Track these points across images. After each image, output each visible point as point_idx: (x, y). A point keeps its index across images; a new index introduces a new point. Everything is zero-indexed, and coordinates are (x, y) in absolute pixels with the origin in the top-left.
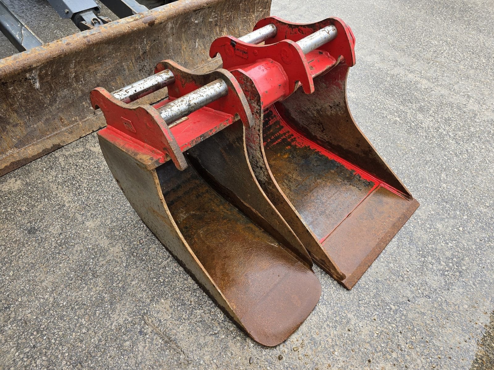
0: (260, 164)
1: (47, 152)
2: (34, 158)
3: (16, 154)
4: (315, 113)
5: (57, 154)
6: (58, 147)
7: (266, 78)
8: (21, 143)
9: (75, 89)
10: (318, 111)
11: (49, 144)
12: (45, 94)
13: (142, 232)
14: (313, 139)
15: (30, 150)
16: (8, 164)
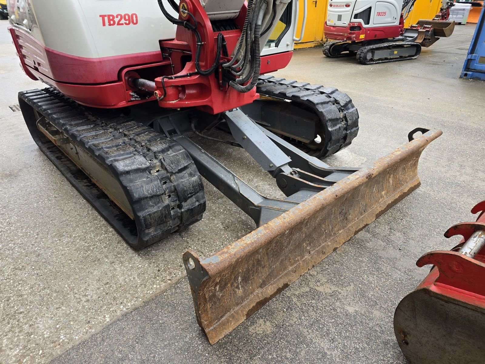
1: (279, 291)
2: (271, 298)
3: (259, 294)
5: (288, 293)
8: (265, 283)
11: (281, 284)
15: (270, 290)
16: (254, 304)
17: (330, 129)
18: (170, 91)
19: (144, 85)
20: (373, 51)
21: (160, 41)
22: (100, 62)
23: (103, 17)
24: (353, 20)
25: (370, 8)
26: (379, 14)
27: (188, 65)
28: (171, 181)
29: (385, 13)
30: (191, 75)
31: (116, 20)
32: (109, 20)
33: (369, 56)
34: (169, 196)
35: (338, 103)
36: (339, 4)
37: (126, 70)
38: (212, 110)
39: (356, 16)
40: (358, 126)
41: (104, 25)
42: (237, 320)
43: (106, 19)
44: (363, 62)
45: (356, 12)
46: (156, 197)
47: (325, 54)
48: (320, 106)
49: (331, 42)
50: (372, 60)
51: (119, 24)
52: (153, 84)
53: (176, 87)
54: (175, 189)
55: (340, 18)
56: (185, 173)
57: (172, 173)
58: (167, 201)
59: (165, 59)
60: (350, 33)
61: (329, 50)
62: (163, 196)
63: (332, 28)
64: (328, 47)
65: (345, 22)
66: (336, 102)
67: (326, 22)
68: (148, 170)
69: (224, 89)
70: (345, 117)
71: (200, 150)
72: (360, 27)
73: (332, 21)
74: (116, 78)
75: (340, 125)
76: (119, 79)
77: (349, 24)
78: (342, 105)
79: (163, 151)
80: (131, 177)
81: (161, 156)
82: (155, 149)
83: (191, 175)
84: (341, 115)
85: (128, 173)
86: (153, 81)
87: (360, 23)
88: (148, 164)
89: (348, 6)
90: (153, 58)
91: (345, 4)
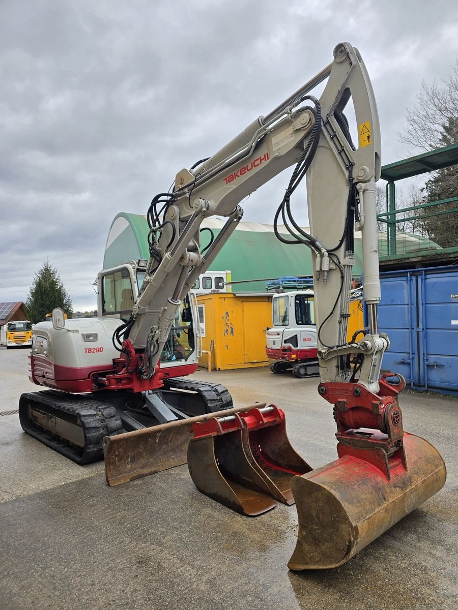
0: (249, 455)
1: (151, 473)
2: (146, 475)
3: (140, 471)
4: (278, 450)
5: (156, 474)
6: (156, 472)
7: (250, 420)
8: (143, 467)
9: (169, 446)
10: (279, 449)
11: (153, 469)
12: (158, 446)
13: (198, 493)
14: (280, 466)
15: (146, 471)
16: (136, 475)
17: (209, 405)
18: (113, 381)
19: (101, 380)
20: (305, 367)
21: (113, 360)
22: (81, 369)
23: (86, 349)
24: (284, 344)
25: (296, 335)
26: (305, 340)
27: (124, 369)
28: (105, 422)
29: (310, 339)
30: (124, 373)
31: (92, 350)
32: (89, 350)
33: (302, 371)
34: (103, 429)
35: (217, 391)
36: (272, 333)
37: (92, 374)
38: (133, 390)
39: (286, 342)
40: (232, 405)
41: (86, 353)
42: (125, 480)
43: (87, 350)
44: (298, 376)
45: (284, 339)
46: (96, 428)
47: (272, 371)
48: (204, 392)
49: (274, 361)
50: (306, 374)
51: (93, 352)
52: (105, 379)
53: (116, 379)
54: (107, 426)
55: (274, 343)
56: (113, 419)
57: (106, 418)
58: (102, 431)
59: (114, 368)
60: (283, 354)
61: (274, 368)
62: (100, 428)
63: (270, 350)
64: (273, 365)
65: (278, 346)
66: (216, 390)
67: (266, 346)
68: (95, 415)
69: (140, 380)
70: (221, 399)
71: (128, 417)
72: (290, 349)
73: (270, 346)
74: (87, 377)
75: (218, 403)
76: (89, 378)
77: (281, 348)
78: (220, 392)
79: (104, 409)
80: (86, 418)
81: (102, 411)
82: (100, 407)
83: (116, 420)
84: (219, 398)
85: (85, 416)
86: (105, 377)
87: (290, 347)
88: (95, 413)
89: (278, 334)
90: (108, 367)
91: (276, 333)
